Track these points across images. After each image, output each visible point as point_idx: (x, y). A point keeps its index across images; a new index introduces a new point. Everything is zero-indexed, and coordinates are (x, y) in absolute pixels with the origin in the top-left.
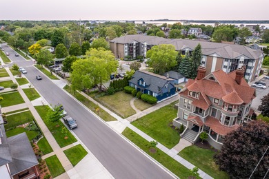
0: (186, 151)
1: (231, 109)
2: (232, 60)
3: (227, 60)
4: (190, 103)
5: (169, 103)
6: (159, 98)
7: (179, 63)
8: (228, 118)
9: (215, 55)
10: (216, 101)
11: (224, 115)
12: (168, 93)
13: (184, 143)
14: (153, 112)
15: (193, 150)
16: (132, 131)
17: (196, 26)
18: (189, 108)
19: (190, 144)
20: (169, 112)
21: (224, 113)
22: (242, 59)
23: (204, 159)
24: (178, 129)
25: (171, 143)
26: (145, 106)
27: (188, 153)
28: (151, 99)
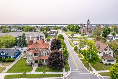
0: (37, 70)
1: (46, 50)
2: (37, 37)
3: (35, 37)
4: (31, 53)
5: (20, 59)
6: (15, 58)
7: (17, 42)
8: (45, 53)
9: (30, 37)
10: (40, 49)
11: (44, 53)
12: (18, 55)
13: (35, 68)
14: (15, 64)
15: (39, 68)
16: (9, 75)
17: (14, 27)
18: (31, 55)
19: (37, 67)
20: (22, 61)
21: (44, 52)
22: (39, 36)
23: (44, 69)
24: (30, 65)
25: (30, 70)
26: (9, 63)
27: (38, 70)
28: (11, 59)
